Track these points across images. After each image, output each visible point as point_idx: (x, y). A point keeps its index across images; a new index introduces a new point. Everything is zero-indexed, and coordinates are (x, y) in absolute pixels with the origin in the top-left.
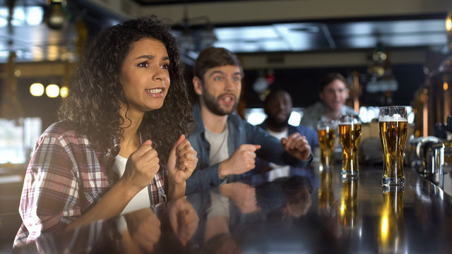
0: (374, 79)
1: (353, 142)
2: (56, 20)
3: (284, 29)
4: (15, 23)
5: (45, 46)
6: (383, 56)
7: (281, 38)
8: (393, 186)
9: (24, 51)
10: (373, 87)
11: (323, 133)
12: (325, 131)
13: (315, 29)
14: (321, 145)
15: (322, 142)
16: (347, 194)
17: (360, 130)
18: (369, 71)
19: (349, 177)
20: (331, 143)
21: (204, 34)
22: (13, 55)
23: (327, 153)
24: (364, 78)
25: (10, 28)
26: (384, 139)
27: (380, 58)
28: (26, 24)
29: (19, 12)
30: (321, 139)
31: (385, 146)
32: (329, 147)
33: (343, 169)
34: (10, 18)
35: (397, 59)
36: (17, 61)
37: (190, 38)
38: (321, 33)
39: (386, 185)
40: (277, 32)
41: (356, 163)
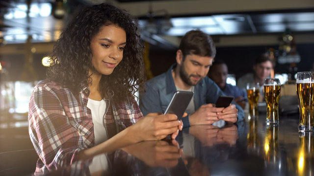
0: (284, 54)
1: (275, 98)
2: (60, 12)
3: (220, 19)
4: (32, 15)
5: (52, 31)
6: (290, 38)
7: (217, 25)
8: (307, 132)
9: (38, 34)
10: (283, 60)
11: (251, 92)
12: (252, 90)
13: (242, 19)
14: (250, 101)
15: (250, 99)
16: (270, 136)
17: (280, 90)
18: (280, 48)
19: (272, 124)
20: (257, 99)
21: (163, 22)
22: (30, 37)
23: (253, 107)
24: (277, 53)
25: (28, 19)
26: (301, 97)
27: (288, 39)
28: (39, 16)
29: (34, 7)
30: (249, 97)
31: (301, 101)
32: (255, 102)
33: (267, 119)
34: (28, 12)
35: (300, 40)
36: (33, 42)
37: (154, 25)
38: (246, 22)
39: (302, 131)
40: (215, 21)
41: (277, 114)
